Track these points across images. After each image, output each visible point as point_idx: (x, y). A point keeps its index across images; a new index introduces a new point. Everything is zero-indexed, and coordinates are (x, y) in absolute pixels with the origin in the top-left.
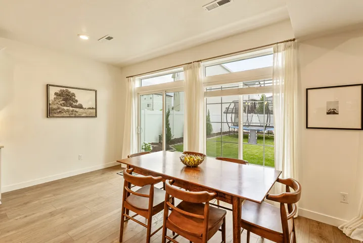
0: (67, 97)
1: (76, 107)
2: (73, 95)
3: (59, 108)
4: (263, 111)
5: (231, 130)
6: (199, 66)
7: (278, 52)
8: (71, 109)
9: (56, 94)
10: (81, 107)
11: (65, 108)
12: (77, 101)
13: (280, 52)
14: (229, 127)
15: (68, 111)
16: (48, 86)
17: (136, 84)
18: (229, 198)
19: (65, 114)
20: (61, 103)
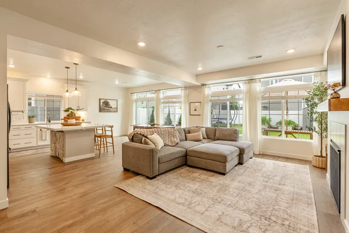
0: (106, 104)
1: (110, 108)
3: (103, 108)
8: (108, 108)
10: (111, 107)
11: (106, 108)
12: (110, 105)
13: (183, 90)
16: (100, 99)
17: (135, 96)
19: (106, 111)
20: (105, 106)
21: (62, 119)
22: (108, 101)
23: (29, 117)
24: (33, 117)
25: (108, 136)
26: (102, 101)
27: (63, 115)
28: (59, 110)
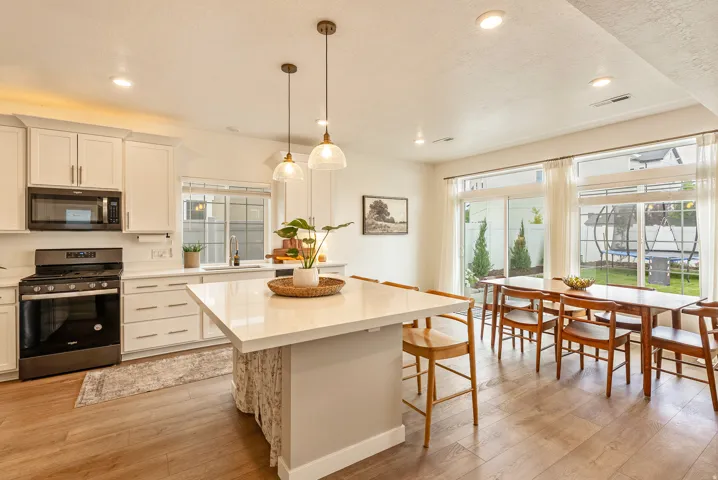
0: (380, 210)
1: (388, 221)
2: (386, 206)
3: (373, 223)
4: (680, 220)
5: (604, 259)
6: (571, 163)
7: (704, 144)
8: (384, 223)
9: (371, 206)
10: (392, 221)
11: (379, 223)
12: (389, 214)
13: (708, 144)
14: (602, 253)
15: (381, 226)
16: (364, 197)
17: (457, 188)
18: (638, 309)
19: (378, 230)
20: (375, 217)
21: (268, 256)
22: (385, 201)
23: (186, 251)
24: (195, 250)
25: (450, 351)
26: (369, 202)
27: (273, 242)
28: (260, 227)
